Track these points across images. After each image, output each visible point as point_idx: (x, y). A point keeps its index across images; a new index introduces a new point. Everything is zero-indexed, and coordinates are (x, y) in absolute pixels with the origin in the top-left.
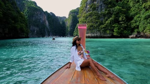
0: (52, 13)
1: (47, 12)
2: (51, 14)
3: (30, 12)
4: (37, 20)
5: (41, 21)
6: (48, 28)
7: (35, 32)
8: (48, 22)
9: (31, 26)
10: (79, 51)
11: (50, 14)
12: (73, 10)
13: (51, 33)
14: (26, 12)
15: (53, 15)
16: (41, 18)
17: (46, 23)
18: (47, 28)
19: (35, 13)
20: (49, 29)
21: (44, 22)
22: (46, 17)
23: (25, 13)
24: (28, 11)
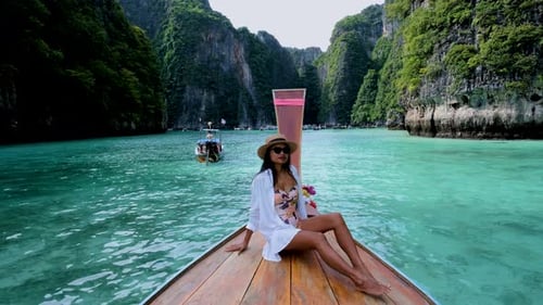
0: (264, 34)
1: (245, 30)
2: (262, 38)
3: (183, 32)
4: (209, 62)
5: (225, 68)
6: (251, 92)
7: (203, 108)
8: (252, 68)
9: (188, 87)
10: (282, 192)
11: (257, 40)
12: (348, 18)
13: (260, 113)
14: (168, 35)
15: (271, 42)
16: (223, 57)
17: (242, 76)
18: (247, 94)
19: (203, 35)
20: (253, 98)
21: (237, 69)
22: (242, 51)
23: (165, 39)
24: (175, 29)
